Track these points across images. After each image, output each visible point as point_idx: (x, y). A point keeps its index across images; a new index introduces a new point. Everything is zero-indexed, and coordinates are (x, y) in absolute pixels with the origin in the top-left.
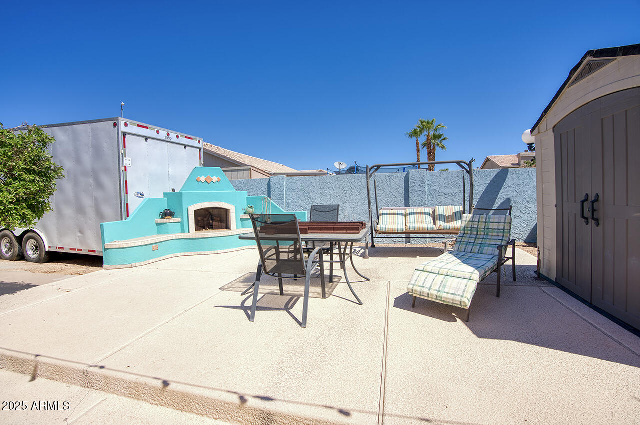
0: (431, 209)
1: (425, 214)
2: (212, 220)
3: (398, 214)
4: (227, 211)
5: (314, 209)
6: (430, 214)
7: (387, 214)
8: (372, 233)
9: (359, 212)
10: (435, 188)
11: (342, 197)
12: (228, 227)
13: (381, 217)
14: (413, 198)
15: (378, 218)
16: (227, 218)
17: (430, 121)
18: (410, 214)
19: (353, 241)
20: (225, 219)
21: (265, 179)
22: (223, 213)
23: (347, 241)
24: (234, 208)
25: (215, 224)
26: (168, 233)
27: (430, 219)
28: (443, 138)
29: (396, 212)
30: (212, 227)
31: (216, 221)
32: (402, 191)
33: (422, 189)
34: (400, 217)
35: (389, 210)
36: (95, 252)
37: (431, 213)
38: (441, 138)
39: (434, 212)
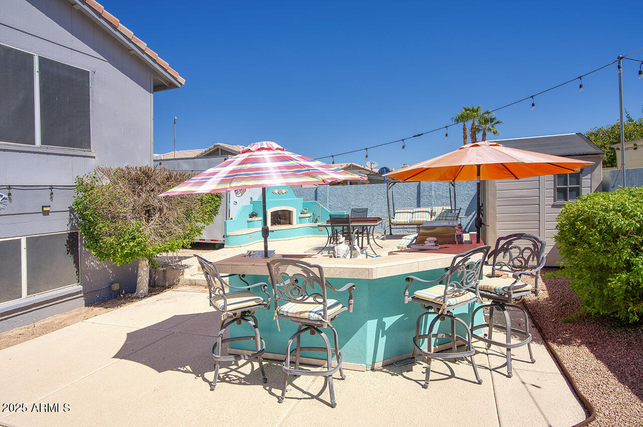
0: (430, 209)
1: (426, 212)
2: (280, 218)
3: (407, 212)
4: (290, 212)
5: (353, 211)
6: (428, 212)
7: (400, 212)
8: (390, 225)
9: (383, 211)
10: (439, 193)
11: (371, 200)
12: (290, 223)
13: (396, 215)
14: (423, 200)
15: (394, 215)
16: (290, 217)
17: (475, 108)
18: (415, 212)
19: (374, 226)
20: (288, 218)
21: (313, 188)
22: (287, 213)
23: (371, 226)
24: (296, 210)
25: (282, 221)
26: (254, 227)
27: (428, 215)
28: (495, 121)
29: (407, 211)
30: (280, 223)
31: (282, 219)
32: (415, 195)
33: (430, 194)
34: (409, 214)
35: (402, 209)
36: (204, 240)
37: (430, 211)
38: (493, 122)
39: (432, 211)
